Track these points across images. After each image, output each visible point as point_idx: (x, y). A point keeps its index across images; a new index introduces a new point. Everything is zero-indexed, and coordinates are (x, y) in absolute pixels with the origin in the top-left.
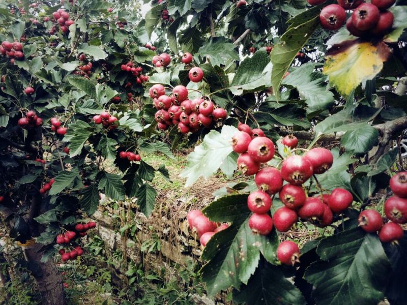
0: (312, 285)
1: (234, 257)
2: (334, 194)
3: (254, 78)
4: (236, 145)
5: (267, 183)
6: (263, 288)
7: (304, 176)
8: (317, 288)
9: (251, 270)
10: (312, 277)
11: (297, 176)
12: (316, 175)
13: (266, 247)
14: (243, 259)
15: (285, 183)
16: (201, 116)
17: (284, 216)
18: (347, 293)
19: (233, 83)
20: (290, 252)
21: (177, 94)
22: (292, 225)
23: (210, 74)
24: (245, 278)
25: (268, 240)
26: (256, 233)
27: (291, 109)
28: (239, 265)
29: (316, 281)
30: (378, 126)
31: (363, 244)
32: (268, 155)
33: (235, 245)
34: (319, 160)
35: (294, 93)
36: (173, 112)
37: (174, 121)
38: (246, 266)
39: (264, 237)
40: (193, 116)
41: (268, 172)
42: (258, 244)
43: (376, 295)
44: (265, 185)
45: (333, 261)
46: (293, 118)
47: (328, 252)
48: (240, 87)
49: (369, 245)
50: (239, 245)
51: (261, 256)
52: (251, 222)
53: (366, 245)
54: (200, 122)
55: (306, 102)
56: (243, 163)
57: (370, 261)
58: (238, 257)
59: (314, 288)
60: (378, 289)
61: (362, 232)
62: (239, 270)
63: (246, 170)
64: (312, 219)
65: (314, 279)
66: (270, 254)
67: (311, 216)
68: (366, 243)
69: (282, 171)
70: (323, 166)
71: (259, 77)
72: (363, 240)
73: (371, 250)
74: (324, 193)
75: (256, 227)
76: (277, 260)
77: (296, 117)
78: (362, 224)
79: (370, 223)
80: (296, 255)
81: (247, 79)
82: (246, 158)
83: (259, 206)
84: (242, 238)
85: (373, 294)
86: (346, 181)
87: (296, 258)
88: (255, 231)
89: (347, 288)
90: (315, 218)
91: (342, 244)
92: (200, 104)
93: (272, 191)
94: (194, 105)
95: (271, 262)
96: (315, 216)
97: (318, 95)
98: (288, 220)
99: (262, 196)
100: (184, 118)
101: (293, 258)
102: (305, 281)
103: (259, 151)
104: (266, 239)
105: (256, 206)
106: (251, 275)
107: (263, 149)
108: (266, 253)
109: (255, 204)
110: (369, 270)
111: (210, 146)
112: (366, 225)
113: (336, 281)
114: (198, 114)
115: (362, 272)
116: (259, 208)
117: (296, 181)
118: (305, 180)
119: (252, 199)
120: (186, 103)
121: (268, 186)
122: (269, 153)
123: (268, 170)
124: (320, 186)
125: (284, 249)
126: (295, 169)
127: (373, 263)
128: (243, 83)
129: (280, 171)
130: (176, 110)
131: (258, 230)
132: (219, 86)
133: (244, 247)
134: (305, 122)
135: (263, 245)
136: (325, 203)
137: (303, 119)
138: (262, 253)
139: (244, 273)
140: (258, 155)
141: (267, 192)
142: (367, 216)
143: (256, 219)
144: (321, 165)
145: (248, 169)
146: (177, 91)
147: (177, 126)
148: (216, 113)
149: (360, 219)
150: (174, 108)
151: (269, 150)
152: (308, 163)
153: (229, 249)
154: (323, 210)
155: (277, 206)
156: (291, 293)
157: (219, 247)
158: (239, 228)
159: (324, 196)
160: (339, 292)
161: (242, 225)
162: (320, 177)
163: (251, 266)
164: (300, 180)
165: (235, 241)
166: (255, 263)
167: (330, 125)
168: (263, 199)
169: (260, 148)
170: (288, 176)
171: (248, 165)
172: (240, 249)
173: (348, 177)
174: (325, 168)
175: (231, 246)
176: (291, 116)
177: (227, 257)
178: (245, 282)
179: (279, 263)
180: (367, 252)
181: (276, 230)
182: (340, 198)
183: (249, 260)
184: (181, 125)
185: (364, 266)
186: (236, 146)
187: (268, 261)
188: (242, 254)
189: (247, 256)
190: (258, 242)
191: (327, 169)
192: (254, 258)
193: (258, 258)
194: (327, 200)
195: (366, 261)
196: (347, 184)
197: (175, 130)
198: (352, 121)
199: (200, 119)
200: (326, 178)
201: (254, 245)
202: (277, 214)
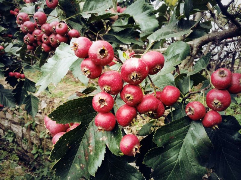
0: (151, 168)
1: (84, 151)
2: (165, 91)
3: (99, 5)
4: (77, 49)
5: (109, 84)
6: (111, 174)
7: (141, 76)
8: (154, 170)
9: (98, 163)
10: (150, 161)
11: (135, 76)
12: (150, 75)
13: (111, 140)
14: (92, 153)
15: (126, 84)
16: (58, 36)
17: (125, 112)
18: (179, 171)
19: (83, 9)
20: (131, 145)
21: (37, 18)
22: (132, 120)
23: (65, 2)
24: (93, 171)
25: (112, 134)
26: (101, 129)
27: (130, 32)
28: (88, 158)
29: (154, 164)
30: (189, 43)
31: (190, 130)
32: (107, 58)
33: (84, 141)
34: (153, 62)
35: (131, 20)
36: (36, 34)
37: (39, 43)
38: (94, 159)
39: (109, 133)
40: (52, 36)
41: (109, 75)
42: (105, 138)
43: (202, 171)
44: (107, 86)
45: (167, 146)
46: (131, 38)
47: (163, 139)
48: (89, 12)
49: (195, 130)
50: (88, 141)
51: (107, 149)
52: (96, 121)
53: (192, 130)
54: (58, 41)
55: (140, 27)
56: (86, 67)
57: (195, 143)
58: (88, 151)
59: (152, 170)
60: (202, 165)
61: (188, 120)
62: (88, 163)
63: (89, 73)
64: (149, 113)
65: (151, 163)
66: (114, 147)
67: (148, 111)
68: (192, 128)
69: (122, 73)
70: (156, 67)
71: (104, 4)
72: (189, 126)
73: (196, 134)
74: (157, 90)
75: (101, 125)
76: (120, 152)
77: (133, 38)
78: (189, 113)
79: (196, 113)
80: (136, 147)
81: (95, 6)
82: (89, 63)
83: (102, 106)
84: (91, 135)
85: (198, 170)
86: (171, 81)
87: (136, 149)
88: (100, 128)
89: (179, 167)
90: (151, 112)
91: (173, 131)
92: (56, 26)
93: (114, 91)
94: (51, 27)
95: (115, 154)
96: (151, 110)
97: (148, 22)
98: (129, 115)
99: (105, 97)
100: (45, 39)
101: (134, 150)
102: (145, 165)
103: (99, 53)
104: (111, 134)
105: (100, 106)
106: (98, 167)
107: (102, 52)
108: (111, 146)
109: (99, 104)
110: (195, 151)
111: (60, 57)
112: (192, 114)
113: (170, 162)
114: (56, 34)
115: (189, 152)
116: (103, 108)
117: (134, 80)
118: (141, 81)
119: (96, 100)
120: (45, 26)
121: (110, 87)
122: (109, 55)
123: (110, 73)
124: (153, 85)
125: (126, 142)
126: (133, 70)
127: (198, 145)
128: (91, 9)
129: (120, 73)
130: (38, 33)
131: (103, 127)
132: (73, 13)
133: (92, 142)
134: (140, 42)
135: (108, 139)
136: (158, 98)
137: (138, 40)
138: (108, 146)
139: (92, 166)
140: (98, 58)
141: (109, 93)
142: (193, 107)
143: (101, 118)
144: (154, 66)
145: (90, 72)
146: (37, 16)
147: (41, 46)
148: (70, 34)
149: (187, 110)
150: (37, 31)
151: (108, 53)
152: (144, 64)
153: (79, 146)
154: (158, 104)
155: (120, 104)
156: (134, 176)
157: (69, 146)
158: (87, 126)
159: (157, 93)
160: (173, 171)
161: (91, 123)
162: (153, 77)
163: (98, 159)
164: (138, 80)
165: (84, 138)
166: (102, 157)
167: (160, 34)
168: (106, 100)
169: (100, 50)
170: (127, 77)
171: (90, 69)
172: (89, 144)
173: (173, 78)
174: (158, 68)
175: (81, 143)
176: (130, 37)
177: (78, 152)
178: (93, 174)
179: (122, 154)
180: (193, 137)
181: (119, 126)
182: (170, 93)
183: (96, 154)
184: (44, 45)
185: (191, 147)
186: (77, 51)
187: (113, 153)
188: (91, 148)
189: (95, 150)
190: (104, 137)
191: (159, 70)
192: (101, 151)
193: (104, 151)
194: (159, 96)
195: (193, 143)
196: (172, 83)
197: (40, 50)
198: (177, 31)
199: (57, 38)
200: (159, 78)
201: (101, 139)
202: (119, 112)
